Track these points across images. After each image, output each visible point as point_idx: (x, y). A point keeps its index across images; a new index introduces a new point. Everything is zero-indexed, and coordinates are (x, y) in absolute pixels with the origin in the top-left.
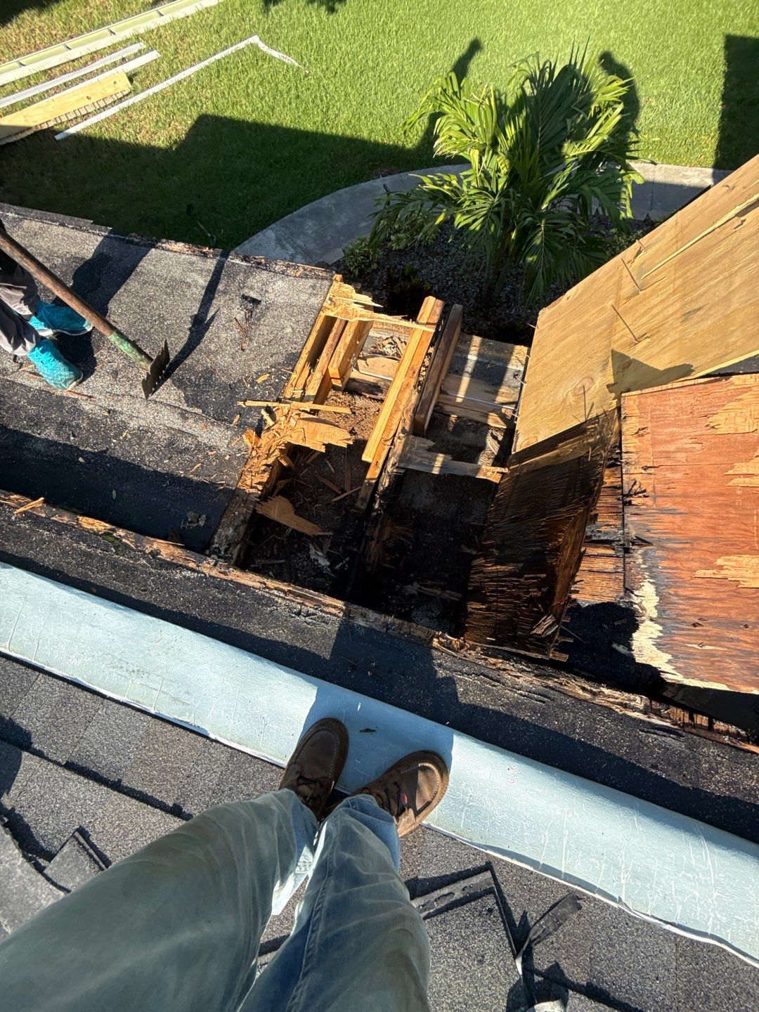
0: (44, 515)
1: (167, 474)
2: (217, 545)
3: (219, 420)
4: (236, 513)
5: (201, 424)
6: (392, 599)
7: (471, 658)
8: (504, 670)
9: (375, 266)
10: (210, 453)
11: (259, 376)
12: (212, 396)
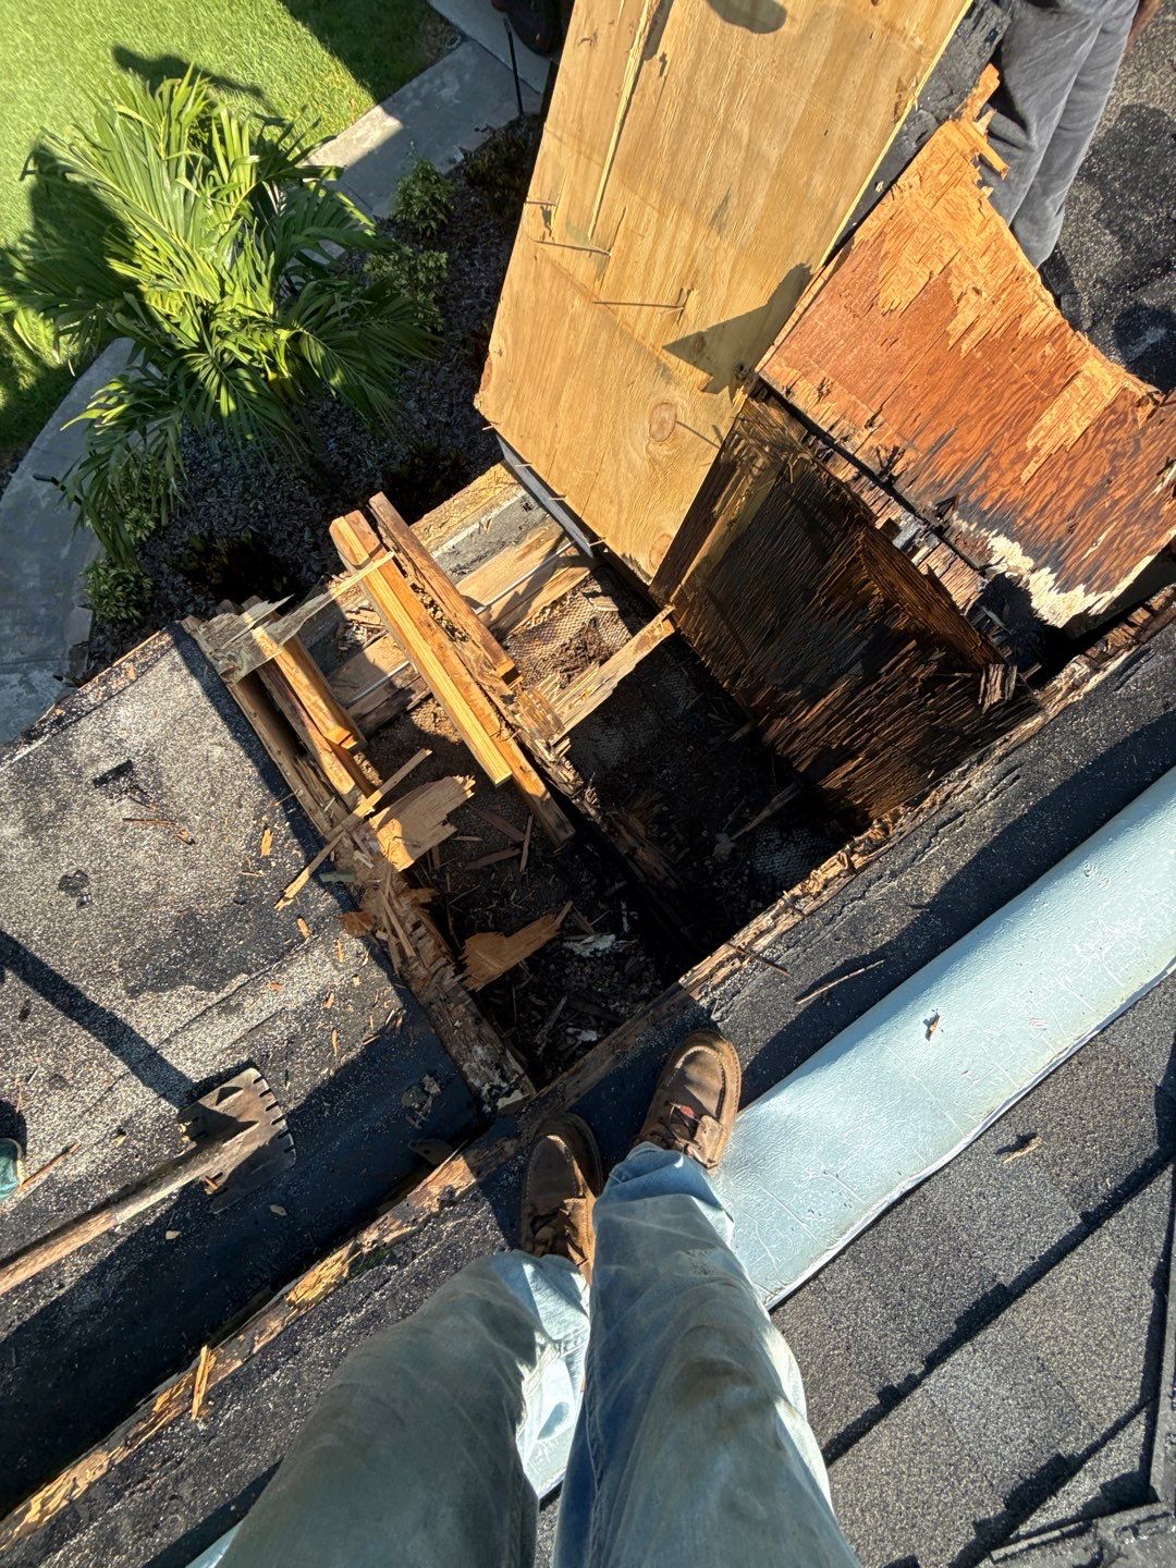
0: (239, 1363)
1: (310, 1097)
2: (487, 1087)
3: (283, 955)
4: (457, 1023)
5: (267, 989)
6: (719, 881)
7: (908, 828)
8: (948, 796)
9: (147, 583)
10: (328, 1005)
11: (258, 847)
12: (233, 942)
